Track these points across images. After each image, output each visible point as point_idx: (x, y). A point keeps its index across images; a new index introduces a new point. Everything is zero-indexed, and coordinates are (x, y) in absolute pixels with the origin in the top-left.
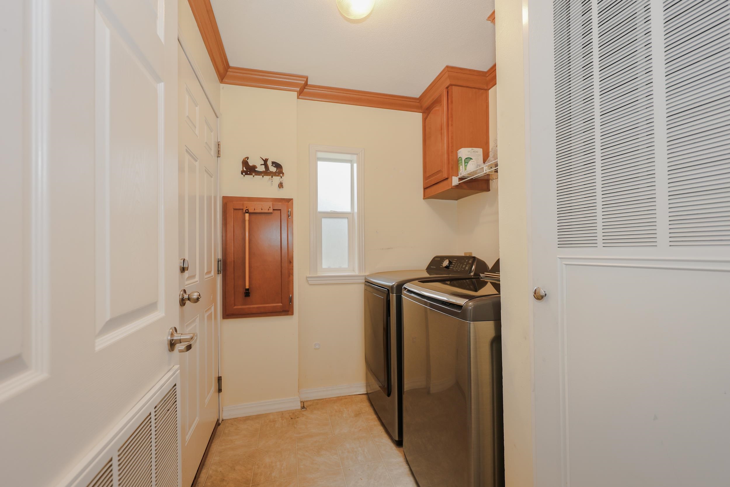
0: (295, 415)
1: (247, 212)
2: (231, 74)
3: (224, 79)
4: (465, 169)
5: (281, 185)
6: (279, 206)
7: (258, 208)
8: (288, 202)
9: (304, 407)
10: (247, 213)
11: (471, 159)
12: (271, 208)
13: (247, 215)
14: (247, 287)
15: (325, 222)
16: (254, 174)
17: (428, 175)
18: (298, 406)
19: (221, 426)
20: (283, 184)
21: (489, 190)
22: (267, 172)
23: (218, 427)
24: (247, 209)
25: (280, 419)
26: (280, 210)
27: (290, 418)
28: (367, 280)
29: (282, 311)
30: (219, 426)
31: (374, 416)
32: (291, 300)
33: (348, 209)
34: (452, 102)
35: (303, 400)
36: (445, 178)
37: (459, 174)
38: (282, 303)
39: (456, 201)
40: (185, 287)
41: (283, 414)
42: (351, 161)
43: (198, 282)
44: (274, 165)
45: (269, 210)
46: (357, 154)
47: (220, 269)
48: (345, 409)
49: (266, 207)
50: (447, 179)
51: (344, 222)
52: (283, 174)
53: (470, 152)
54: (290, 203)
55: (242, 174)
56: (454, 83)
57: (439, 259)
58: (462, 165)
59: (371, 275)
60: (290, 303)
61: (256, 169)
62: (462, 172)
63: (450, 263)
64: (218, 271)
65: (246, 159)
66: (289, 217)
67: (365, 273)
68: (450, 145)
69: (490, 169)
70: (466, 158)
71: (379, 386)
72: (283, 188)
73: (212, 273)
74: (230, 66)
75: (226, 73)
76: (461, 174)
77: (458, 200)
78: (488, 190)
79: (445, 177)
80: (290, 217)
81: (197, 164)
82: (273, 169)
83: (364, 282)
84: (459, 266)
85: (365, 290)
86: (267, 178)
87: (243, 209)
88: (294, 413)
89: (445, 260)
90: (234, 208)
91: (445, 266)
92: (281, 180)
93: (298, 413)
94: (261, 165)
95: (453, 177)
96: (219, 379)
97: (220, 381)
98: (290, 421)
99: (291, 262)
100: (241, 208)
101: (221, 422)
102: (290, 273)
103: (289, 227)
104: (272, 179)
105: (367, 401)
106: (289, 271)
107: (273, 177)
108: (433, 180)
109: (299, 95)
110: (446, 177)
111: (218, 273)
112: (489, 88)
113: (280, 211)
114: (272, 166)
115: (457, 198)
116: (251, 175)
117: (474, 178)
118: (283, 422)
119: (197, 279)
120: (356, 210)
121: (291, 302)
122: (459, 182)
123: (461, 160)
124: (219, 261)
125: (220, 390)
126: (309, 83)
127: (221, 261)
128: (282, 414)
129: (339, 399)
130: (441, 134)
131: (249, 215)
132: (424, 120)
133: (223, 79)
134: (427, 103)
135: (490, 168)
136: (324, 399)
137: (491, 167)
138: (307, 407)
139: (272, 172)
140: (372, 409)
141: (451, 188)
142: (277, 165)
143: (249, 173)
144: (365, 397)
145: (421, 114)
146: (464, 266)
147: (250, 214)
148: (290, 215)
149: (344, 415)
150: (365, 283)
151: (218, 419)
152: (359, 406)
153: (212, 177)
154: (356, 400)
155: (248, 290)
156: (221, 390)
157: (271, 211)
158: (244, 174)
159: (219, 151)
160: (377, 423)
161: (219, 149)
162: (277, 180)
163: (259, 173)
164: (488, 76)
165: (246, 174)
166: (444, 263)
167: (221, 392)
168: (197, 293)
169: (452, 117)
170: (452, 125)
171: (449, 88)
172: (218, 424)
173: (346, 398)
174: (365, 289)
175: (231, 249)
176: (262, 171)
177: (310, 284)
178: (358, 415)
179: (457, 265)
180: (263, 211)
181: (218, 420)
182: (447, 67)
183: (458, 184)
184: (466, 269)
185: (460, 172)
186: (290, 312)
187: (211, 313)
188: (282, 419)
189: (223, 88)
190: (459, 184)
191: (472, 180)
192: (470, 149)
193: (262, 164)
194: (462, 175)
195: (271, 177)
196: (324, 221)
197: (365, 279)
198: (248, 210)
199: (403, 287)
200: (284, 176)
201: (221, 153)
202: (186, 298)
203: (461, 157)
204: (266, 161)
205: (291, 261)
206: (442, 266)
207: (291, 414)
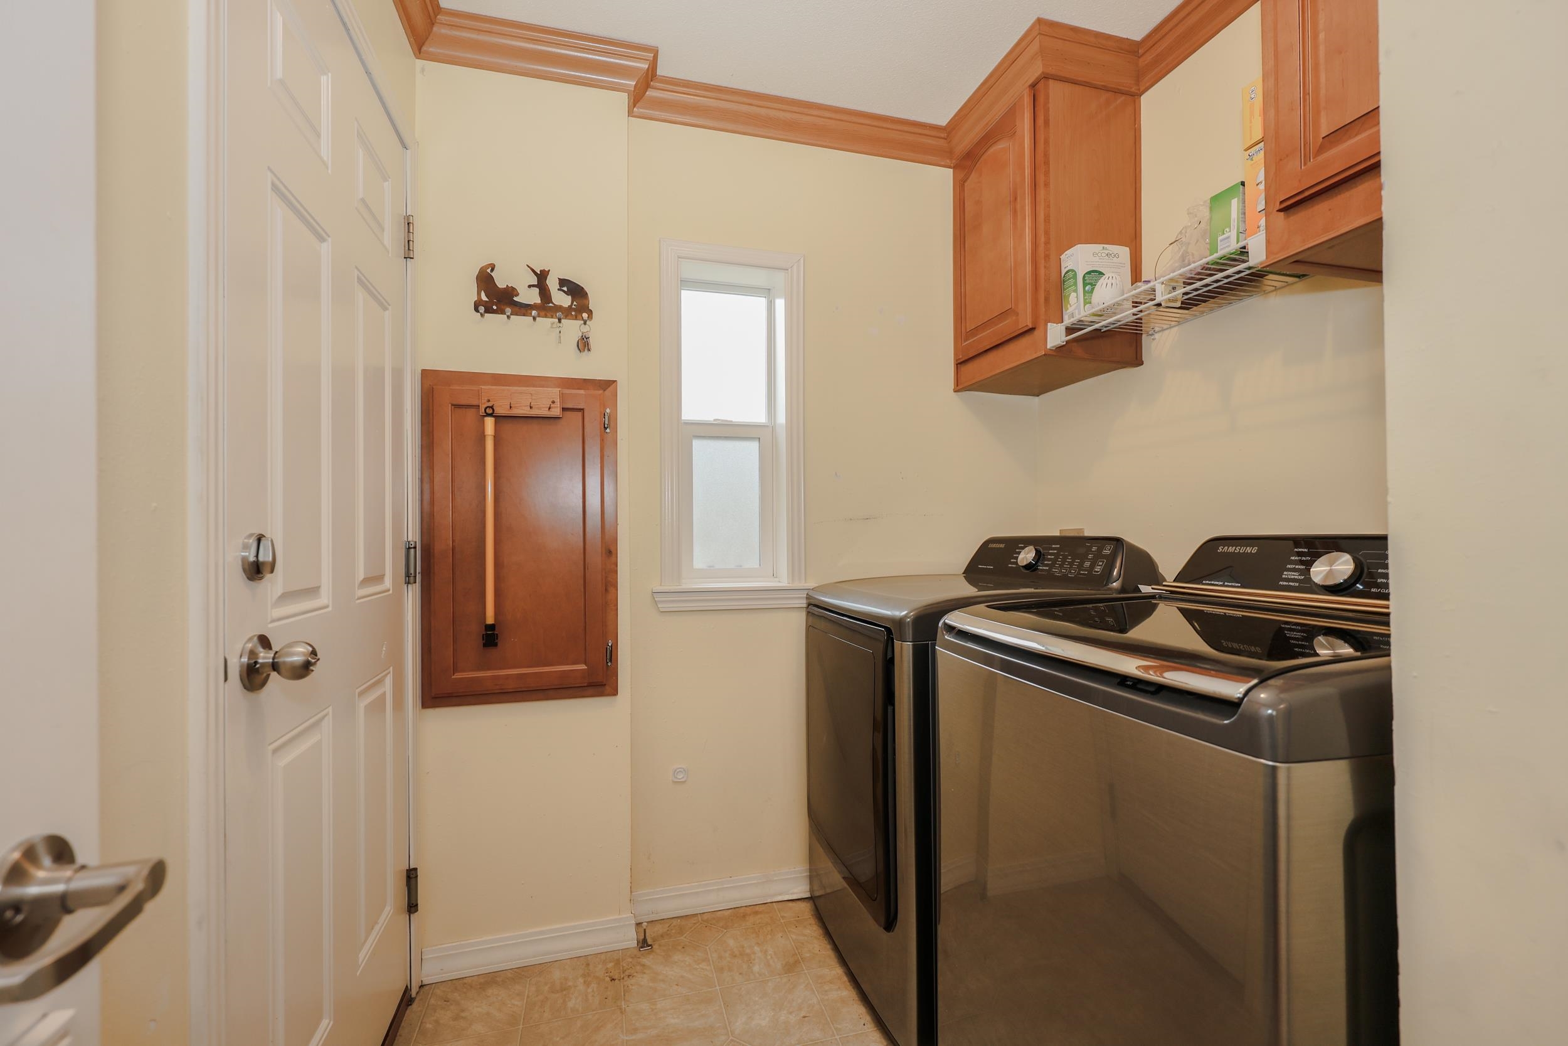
0: (623, 967)
1: (490, 412)
2: (444, 31)
3: (427, 43)
4: (1087, 302)
5: (584, 344)
6: (579, 398)
7: (522, 403)
8: (605, 390)
9: (647, 943)
10: (490, 415)
11: (1101, 274)
12: (558, 404)
13: (489, 422)
14: (490, 620)
15: (701, 449)
16: (508, 310)
17: (971, 326)
18: (630, 939)
19: (415, 1006)
20: (591, 341)
21: (1140, 363)
22: (546, 306)
23: (408, 1012)
24: (490, 405)
25: (581, 980)
26: (582, 410)
27: (608, 979)
28: (813, 602)
29: (585, 685)
30: (410, 1007)
31: (839, 971)
32: (611, 655)
33: (760, 417)
34: (1047, 122)
35: (645, 919)
36: (1026, 329)
37: (1066, 317)
38: (586, 664)
39: (1036, 399)
40: (270, 626)
41: (588, 965)
42: (767, 292)
43: (330, 609)
44: (565, 289)
45: (550, 408)
46: (787, 270)
47: (412, 571)
48: (756, 948)
49: (543, 402)
50: (1032, 329)
51: (750, 450)
52: (590, 313)
53: (1099, 255)
54: (608, 392)
55: (477, 310)
56: (1051, 70)
57: (1002, 546)
58: (1076, 291)
59: (823, 589)
60: (609, 664)
61: (515, 299)
62: (1077, 311)
63: (1039, 555)
64: (408, 575)
65: (489, 271)
66: (606, 428)
67: (806, 582)
68: (1042, 239)
69: (1169, 293)
70: (1089, 273)
71: (843, 878)
72: (589, 350)
73: (388, 583)
74: (441, 8)
75: (432, 28)
76: (1072, 315)
77: (1041, 396)
78: (1137, 361)
79: (1027, 325)
80: (608, 430)
81: (325, 248)
82: (562, 299)
83: (805, 605)
84: (1071, 564)
85: (809, 628)
86: (545, 322)
87: (479, 406)
88: (617, 962)
89: (1023, 548)
90: (455, 403)
91: (1025, 563)
92: (585, 329)
93: (630, 960)
94: (530, 286)
95: (1049, 324)
96: (411, 876)
97: (413, 881)
98: (607, 988)
99: (610, 552)
100: (475, 403)
101: (417, 993)
102: (609, 583)
103: (606, 458)
104: (561, 325)
105: (812, 921)
106: (606, 577)
107: (563, 321)
108: (987, 338)
109: (634, 107)
110: (1030, 326)
111: (408, 583)
112: (1142, 90)
113: (580, 414)
114: (558, 290)
115: (1039, 390)
116: (503, 312)
117: (1105, 329)
118: (590, 990)
119: (325, 598)
120: (781, 418)
121: (611, 661)
122: (1066, 336)
123: (1075, 275)
124: (409, 548)
125: (412, 907)
126: (660, 72)
127: (415, 548)
128: (585, 962)
129: (739, 915)
130: (1015, 211)
131: (496, 423)
132: (960, 187)
133: (423, 44)
134: (965, 141)
135: (1171, 288)
136: (699, 915)
137: (1174, 288)
138: (654, 940)
139: (559, 308)
140: (829, 947)
141: (1044, 355)
142: (575, 290)
143: (495, 307)
144: (806, 907)
145: (951, 170)
146: (1087, 564)
147: (499, 419)
148: (607, 426)
149: (756, 968)
150: (809, 610)
151: (407, 986)
152: (794, 937)
153: (385, 309)
154: (783, 917)
155: (492, 627)
156: (417, 905)
157: (556, 411)
158: (482, 309)
159: (408, 241)
160: (848, 993)
161: (408, 237)
162: (572, 328)
163: (523, 309)
164: (1146, 52)
165: (489, 310)
166: (1021, 556)
167: (417, 910)
168: (304, 644)
169: (1047, 163)
170: (1047, 185)
171: (1041, 86)
172: (406, 1000)
173: (756, 913)
174: (810, 624)
175: (445, 518)
176: (533, 303)
177: (661, 610)
178: (792, 966)
179: (1064, 561)
180: (534, 412)
181: (407, 990)
182: (1040, 21)
183: (1065, 343)
184: (1097, 572)
185: (1070, 310)
186: (607, 687)
187: (383, 696)
188: (585, 982)
189: (423, 70)
190: (1067, 342)
191: (1097, 334)
192: (1097, 248)
193: (533, 286)
194: (1077, 317)
195: (557, 320)
196: (697, 444)
197: (808, 597)
198: (492, 407)
199: (940, 625)
200: (592, 318)
201: (417, 247)
202: (263, 665)
203: (1073, 271)
204: (542, 276)
205: (613, 549)
206: (1016, 563)
207: (610, 965)
